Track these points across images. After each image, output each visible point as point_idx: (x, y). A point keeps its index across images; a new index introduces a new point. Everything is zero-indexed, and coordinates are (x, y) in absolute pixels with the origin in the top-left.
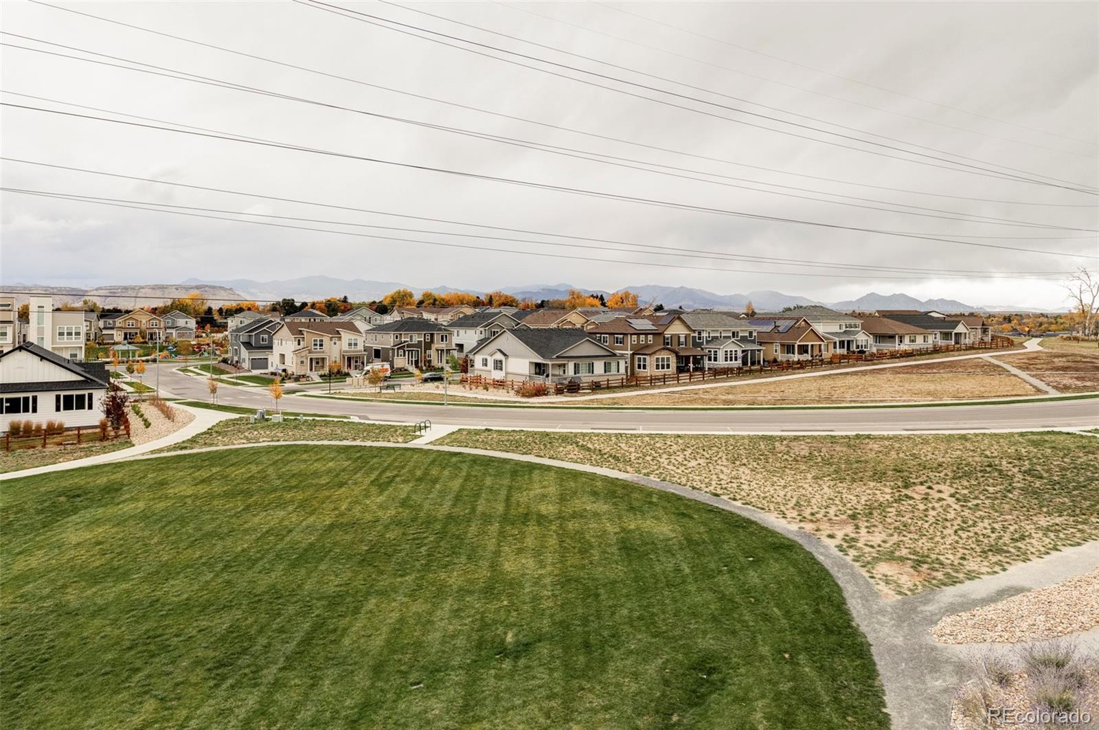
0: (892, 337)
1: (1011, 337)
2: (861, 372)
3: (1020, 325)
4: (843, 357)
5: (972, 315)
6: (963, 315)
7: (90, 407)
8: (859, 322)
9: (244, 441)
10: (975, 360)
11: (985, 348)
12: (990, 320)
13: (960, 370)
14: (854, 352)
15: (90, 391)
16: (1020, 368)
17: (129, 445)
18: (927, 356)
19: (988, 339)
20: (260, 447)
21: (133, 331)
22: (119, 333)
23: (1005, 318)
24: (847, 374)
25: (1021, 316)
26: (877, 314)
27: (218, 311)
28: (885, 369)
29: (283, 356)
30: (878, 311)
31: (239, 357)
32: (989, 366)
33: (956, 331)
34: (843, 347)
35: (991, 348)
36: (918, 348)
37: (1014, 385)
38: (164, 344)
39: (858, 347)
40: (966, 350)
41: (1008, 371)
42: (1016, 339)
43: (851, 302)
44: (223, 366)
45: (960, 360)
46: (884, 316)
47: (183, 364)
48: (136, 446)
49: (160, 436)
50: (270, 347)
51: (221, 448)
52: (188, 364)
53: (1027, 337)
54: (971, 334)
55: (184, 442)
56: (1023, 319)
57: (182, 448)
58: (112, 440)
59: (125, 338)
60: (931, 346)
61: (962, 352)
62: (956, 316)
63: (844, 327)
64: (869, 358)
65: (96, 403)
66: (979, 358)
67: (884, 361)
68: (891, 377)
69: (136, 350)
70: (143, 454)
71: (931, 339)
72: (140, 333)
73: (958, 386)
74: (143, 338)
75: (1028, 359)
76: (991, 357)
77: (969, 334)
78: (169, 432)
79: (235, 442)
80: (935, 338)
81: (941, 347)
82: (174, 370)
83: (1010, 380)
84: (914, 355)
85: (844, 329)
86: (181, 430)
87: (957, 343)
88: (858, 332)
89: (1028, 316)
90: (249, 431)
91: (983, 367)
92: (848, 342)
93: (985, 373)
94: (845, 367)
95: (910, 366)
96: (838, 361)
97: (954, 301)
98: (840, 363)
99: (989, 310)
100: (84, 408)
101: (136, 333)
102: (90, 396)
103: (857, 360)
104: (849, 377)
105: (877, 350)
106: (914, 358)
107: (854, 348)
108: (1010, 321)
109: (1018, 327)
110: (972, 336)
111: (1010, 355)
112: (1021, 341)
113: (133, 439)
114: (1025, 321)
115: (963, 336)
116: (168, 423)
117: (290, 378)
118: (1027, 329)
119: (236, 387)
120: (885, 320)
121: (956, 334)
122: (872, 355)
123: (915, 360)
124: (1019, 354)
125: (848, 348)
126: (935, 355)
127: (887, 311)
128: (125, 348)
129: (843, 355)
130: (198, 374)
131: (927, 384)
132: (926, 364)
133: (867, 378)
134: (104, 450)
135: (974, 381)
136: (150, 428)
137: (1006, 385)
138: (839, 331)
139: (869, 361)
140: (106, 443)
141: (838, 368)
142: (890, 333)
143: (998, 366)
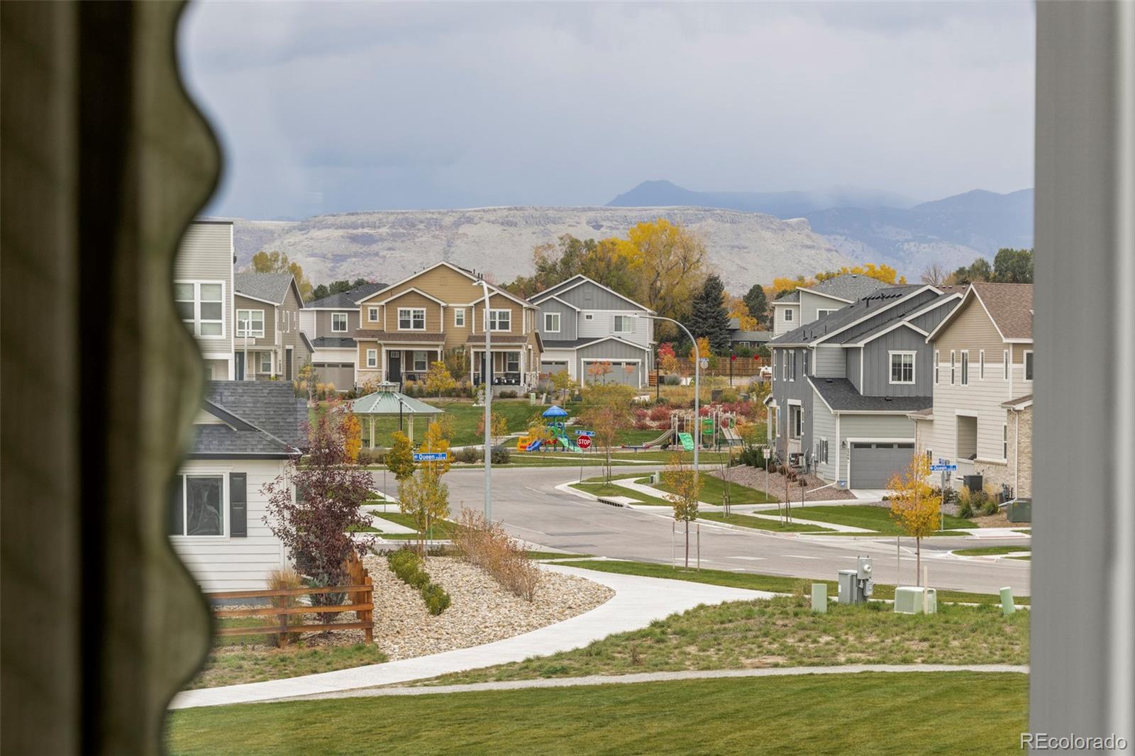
7: (239, 529)
9: (780, 660)
15: (238, 467)
17: (367, 658)
20: (835, 677)
21: (420, 348)
22: (372, 353)
27: (748, 299)
29: (969, 424)
31: (807, 442)
38: (533, 400)
44: (743, 476)
47: (598, 471)
48: (392, 664)
49: (478, 637)
50: (924, 402)
51: (692, 674)
52: (616, 470)
55: (559, 656)
57: (550, 673)
58: (312, 641)
59: (393, 375)
65: (257, 504)
69: (428, 416)
70: (413, 684)
72: (446, 357)
74: (457, 375)
78: (508, 629)
79: (743, 660)
82: (563, 487)
86: (557, 625)
90: (801, 634)
100: (217, 531)
101: (432, 355)
102: (239, 483)
113: (386, 644)
116: (511, 606)
117: (993, 511)
119: (782, 535)
128: (388, 405)
130: (649, 500)
134: (283, 670)
136: (444, 619)
140: (289, 651)
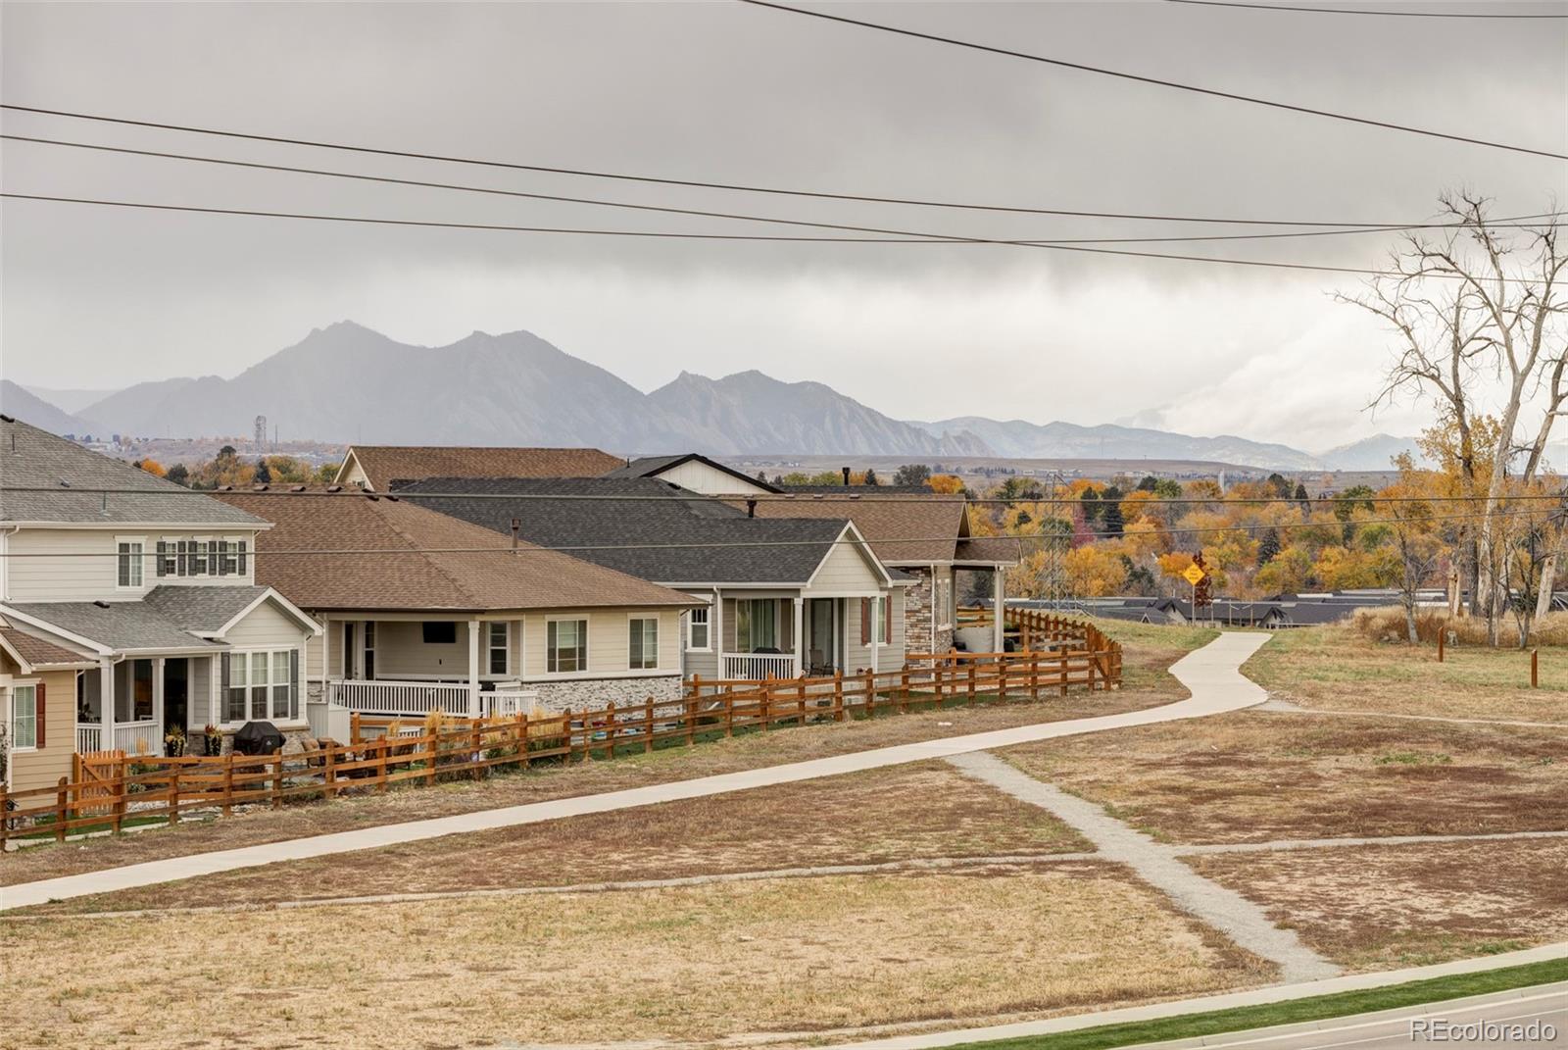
0: (442, 632)
1: (1106, 626)
2: (250, 877)
3: (1167, 546)
4: (136, 778)
5: (914, 480)
6: (863, 486)
8: (242, 527)
10: (914, 781)
11: (972, 700)
12: (1010, 515)
13: (830, 844)
14: (210, 744)
16: (1145, 820)
18: (648, 760)
19: (986, 639)
23: (1089, 506)
24: (160, 896)
25: (1173, 488)
26: (359, 475)
28: (396, 852)
30: (369, 455)
32: (984, 812)
33: (813, 588)
34: (144, 710)
35: (1001, 699)
36: (597, 704)
37: (1112, 930)
39: (234, 702)
40: (869, 711)
41: (1085, 845)
42: (1136, 641)
43: (211, 384)
45: (832, 782)
46: (401, 489)
53: (1201, 626)
54: (901, 604)
56: (1179, 510)
60: (673, 691)
61: (843, 730)
62: (824, 487)
63: (149, 565)
64: (302, 782)
66: (935, 765)
67: (394, 799)
68: (429, 907)
71: (671, 642)
73: (815, 955)
75: (1192, 764)
76: (1001, 753)
77: (887, 603)
80: (699, 639)
81: (727, 698)
83: (1093, 900)
84: (575, 756)
85: (149, 577)
87: (820, 667)
88: (237, 599)
89: (1210, 494)
91: (953, 818)
92: (177, 669)
93: (963, 861)
94: (151, 848)
95: (547, 825)
96: (101, 804)
97: (823, 391)
98: (120, 819)
99: (1009, 450)
103: (233, 793)
104: (170, 921)
105: (356, 725)
106: (567, 773)
107: (208, 712)
108: (1115, 526)
109: (1155, 563)
110: (900, 622)
111: (1096, 740)
112: (1158, 648)
114: (1191, 521)
115: (853, 620)
118: (1193, 575)
120: (406, 515)
121: (813, 605)
122: (326, 758)
123: (580, 789)
124: (1147, 732)
125: (175, 717)
126: (696, 754)
127: (427, 454)
129: (140, 767)
131: (638, 949)
132: (640, 813)
133: (289, 920)
135: (897, 916)
137: (1068, 933)
138: (114, 593)
139: (299, 800)
141: (108, 859)
142: (438, 599)
143: (1035, 815)
